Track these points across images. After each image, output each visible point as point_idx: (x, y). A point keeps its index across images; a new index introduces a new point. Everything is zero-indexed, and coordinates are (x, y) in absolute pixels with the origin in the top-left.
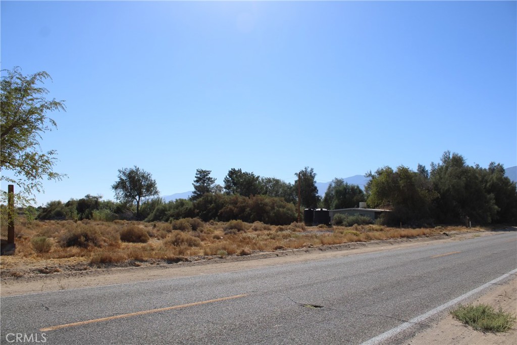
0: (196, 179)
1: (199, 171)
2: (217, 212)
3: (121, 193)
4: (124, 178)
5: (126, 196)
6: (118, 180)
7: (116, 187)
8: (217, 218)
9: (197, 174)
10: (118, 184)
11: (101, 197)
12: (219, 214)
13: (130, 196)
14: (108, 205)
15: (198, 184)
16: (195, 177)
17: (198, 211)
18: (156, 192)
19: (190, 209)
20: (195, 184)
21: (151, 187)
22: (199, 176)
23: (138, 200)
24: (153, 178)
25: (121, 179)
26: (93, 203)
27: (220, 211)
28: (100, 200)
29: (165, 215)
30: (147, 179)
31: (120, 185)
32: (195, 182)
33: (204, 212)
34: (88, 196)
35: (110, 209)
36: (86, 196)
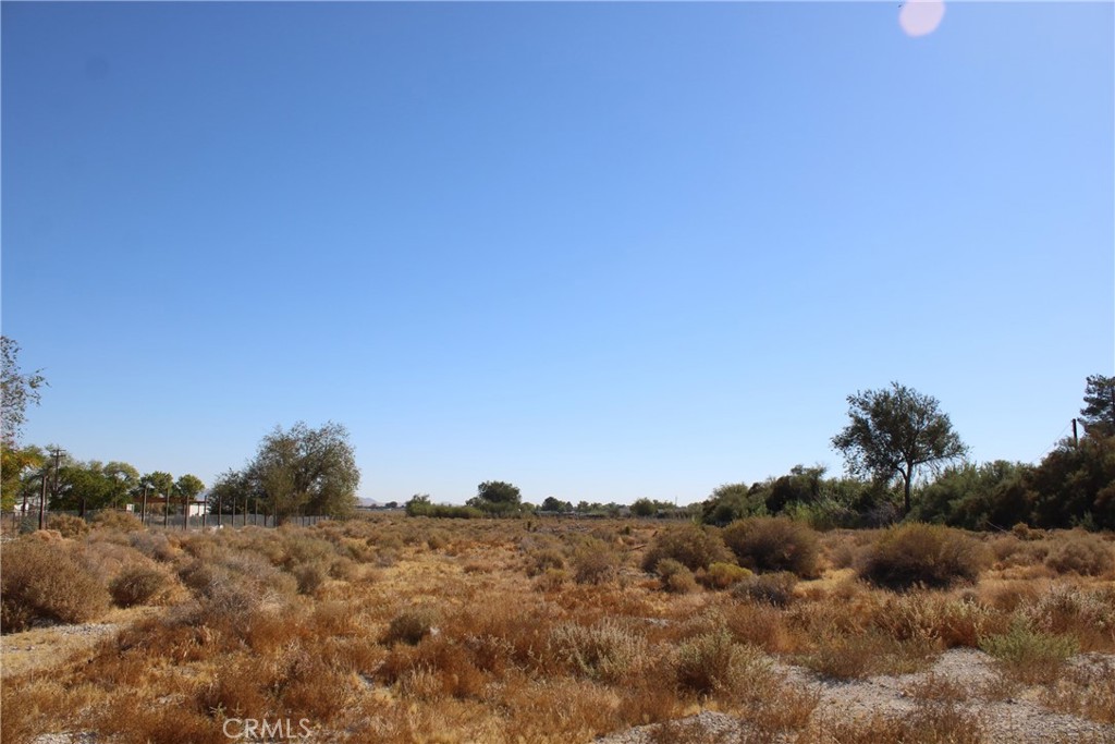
0: (1086, 405)
1: (1095, 383)
2: (1092, 496)
3: (858, 453)
4: (863, 415)
5: (871, 463)
6: (850, 423)
7: (843, 443)
8: (1088, 516)
9: (1089, 391)
10: (852, 435)
11: (822, 471)
12: (1097, 502)
13: (883, 463)
14: (838, 490)
15: (1097, 419)
16: (1086, 400)
17: (1036, 494)
18: (958, 449)
19: (1014, 489)
20: (1085, 418)
21: (938, 438)
22: (1095, 396)
23: (906, 471)
24: (942, 410)
25: (858, 420)
26: (808, 485)
27: (1100, 493)
28: (826, 477)
29: (947, 509)
30: (926, 412)
31: (858, 434)
32: (1083, 413)
33: (1050, 498)
34: (797, 470)
35: (845, 501)
36: (793, 471)
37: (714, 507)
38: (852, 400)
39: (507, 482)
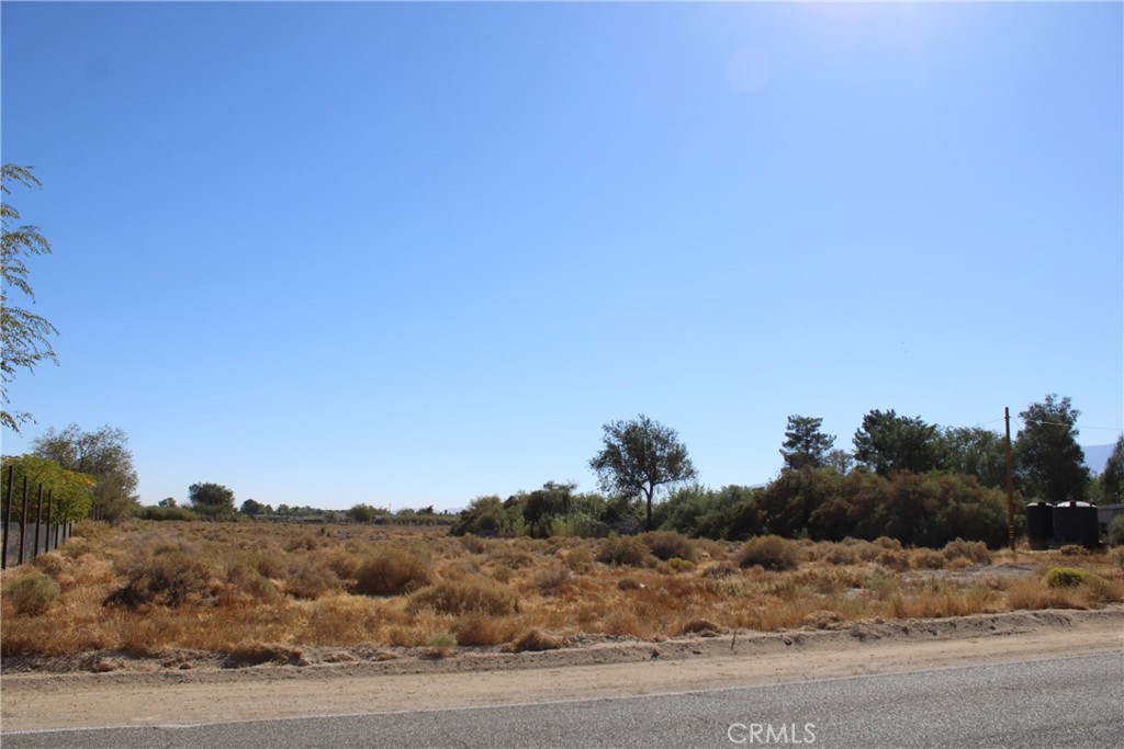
0: (787, 439)
1: (794, 421)
2: (807, 515)
3: (610, 474)
4: (616, 442)
5: (621, 482)
6: (604, 447)
7: (598, 464)
8: (805, 530)
9: (789, 428)
10: (604, 458)
11: (573, 487)
12: (811, 520)
13: (630, 483)
14: (589, 503)
15: (793, 451)
16: (787, 434)
17: (765, 513)
18: (690, 473)
19: (748, 509)
20: (785, 450)
21: (676, 463)
22: (794, 432)
23: (649, 491)
24: (680, 440)
25: (611, 446)
26: (560, 500)
27: (813, 513)
28: (574, 493)
29: (694, 523)
30: (667, 442)
31: (610, 458)
32: (784, 445)
33: (778, 516)
34: (549, 485)
35: (593, 513)
36: (545, 486)
37: (474, 517)
38: (607, 428)
39: (220, 484)
